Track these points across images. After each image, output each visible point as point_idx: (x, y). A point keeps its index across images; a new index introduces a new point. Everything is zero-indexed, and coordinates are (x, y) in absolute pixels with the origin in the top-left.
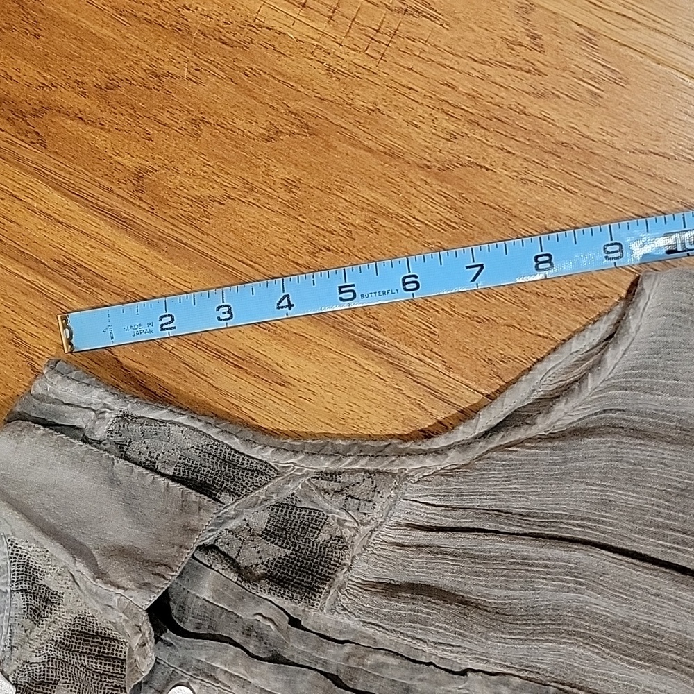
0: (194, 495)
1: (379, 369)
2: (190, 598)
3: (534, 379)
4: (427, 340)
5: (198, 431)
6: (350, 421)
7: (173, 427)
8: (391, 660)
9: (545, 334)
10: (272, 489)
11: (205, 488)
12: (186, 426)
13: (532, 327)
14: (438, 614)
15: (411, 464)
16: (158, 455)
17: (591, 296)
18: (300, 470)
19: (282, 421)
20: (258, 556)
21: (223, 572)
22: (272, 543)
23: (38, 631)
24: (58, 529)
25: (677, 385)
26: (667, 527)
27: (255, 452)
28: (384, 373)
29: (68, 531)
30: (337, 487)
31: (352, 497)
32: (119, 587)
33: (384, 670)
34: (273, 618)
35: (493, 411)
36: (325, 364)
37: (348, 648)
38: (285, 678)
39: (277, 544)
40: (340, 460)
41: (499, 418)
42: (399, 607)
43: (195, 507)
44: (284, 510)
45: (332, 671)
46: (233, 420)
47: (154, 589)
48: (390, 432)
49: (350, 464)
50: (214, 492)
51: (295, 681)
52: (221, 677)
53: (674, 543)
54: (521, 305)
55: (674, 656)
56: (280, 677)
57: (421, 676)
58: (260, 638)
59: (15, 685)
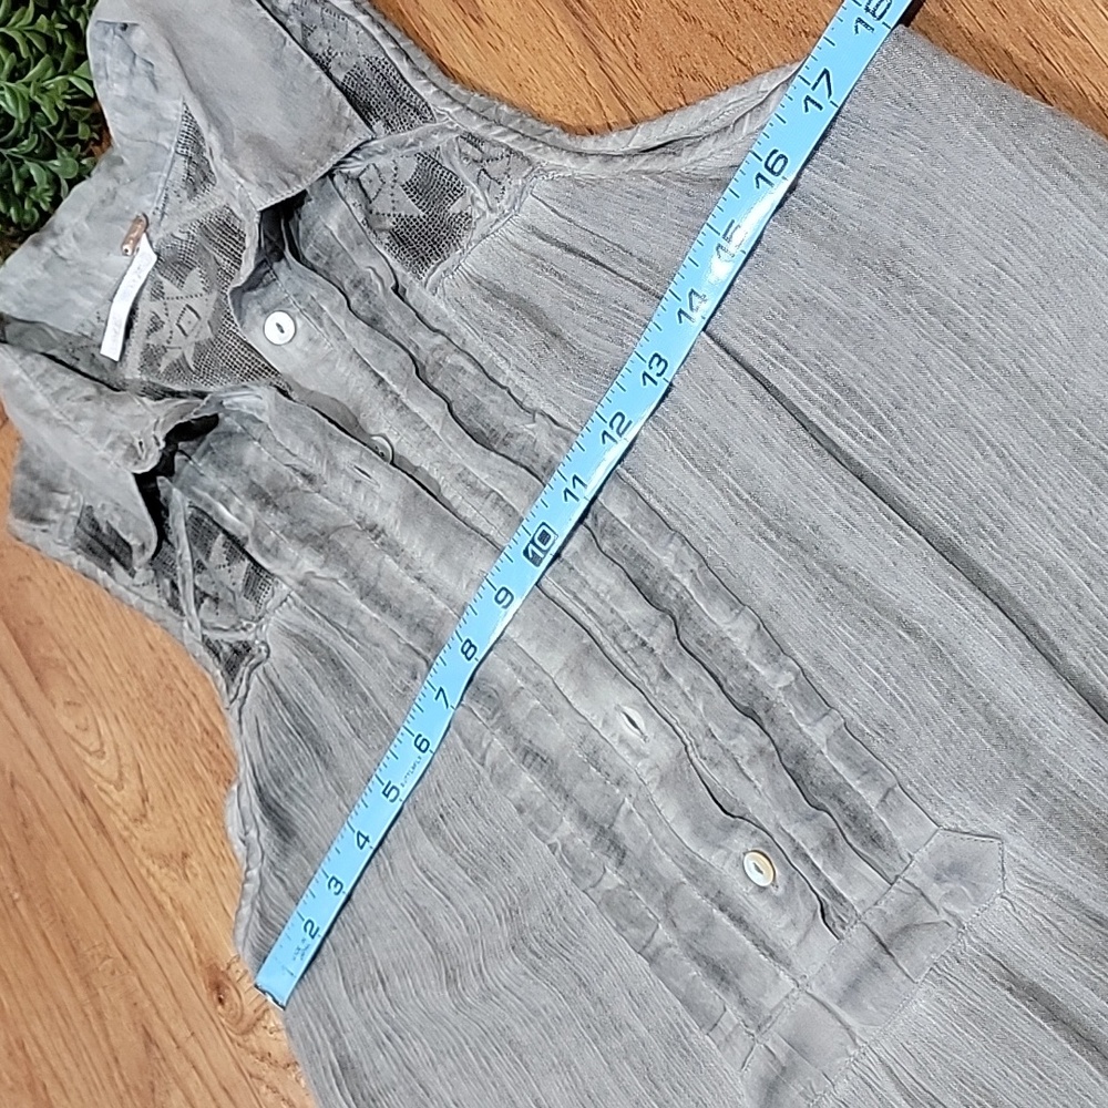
0: (349, 110)
1: (572, 40)
2: (319, 224)
3: (711, 108)
4: (628, 22)
5: (374, 39)
6: (526, 89)
7: (351, 25)
8: (470, 368)
9: (745, 61)
10: (420, 135)
11: (364, 110)
12: (363, 27)
13: (735, 46)
14: (524, 336)
15: (552, 159)
16: (336, 54)
17: (807, 30)
18: (452, 124)
19: (463, 63)
20: (392, 205)
21: (353, 208)
22: (411, 197)
23: (189, 206)
24: (208, 90)
25: (841, 169)
26: (775, 336)
27: (418, 85)
28: (575, 46)
29: (218, 98)
30: (478, 155)
31: (486, 173)
32: (241, 176)
33: (460, 374)
34: (384, 279)
35: (653, 129)
36: (523, 12)
37: (439, 339)
38: (376, 346)
39: (414, 201)
40: (490, 126)
41: (658, 139)
42: (492, 313)
43: (344, 123)
44: (429, 164)
45: (421, 359)
46: (418, 43)
47: (274, 194)
48: (560, 119)
49: (499, 135)
50: (372, 117)
51: (385, 355)
52: (325, 321)
53: (773, 356)
54: (732, 14)
55: (731, 480)
56: (371, 342)
57: (493, 397)
58: (366, 295)
59: (158, 254)
